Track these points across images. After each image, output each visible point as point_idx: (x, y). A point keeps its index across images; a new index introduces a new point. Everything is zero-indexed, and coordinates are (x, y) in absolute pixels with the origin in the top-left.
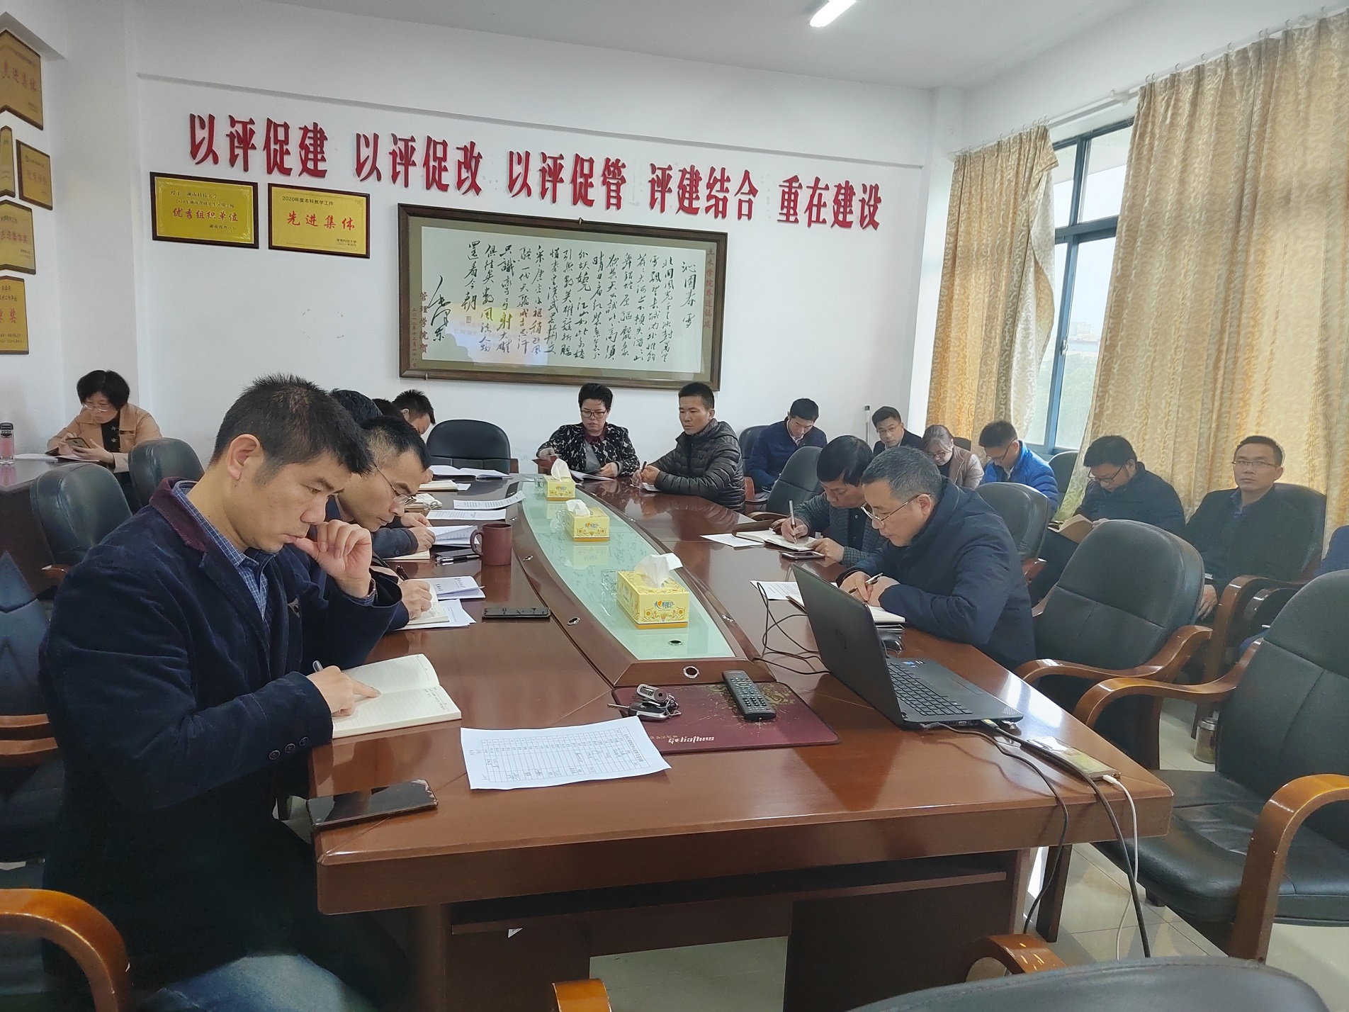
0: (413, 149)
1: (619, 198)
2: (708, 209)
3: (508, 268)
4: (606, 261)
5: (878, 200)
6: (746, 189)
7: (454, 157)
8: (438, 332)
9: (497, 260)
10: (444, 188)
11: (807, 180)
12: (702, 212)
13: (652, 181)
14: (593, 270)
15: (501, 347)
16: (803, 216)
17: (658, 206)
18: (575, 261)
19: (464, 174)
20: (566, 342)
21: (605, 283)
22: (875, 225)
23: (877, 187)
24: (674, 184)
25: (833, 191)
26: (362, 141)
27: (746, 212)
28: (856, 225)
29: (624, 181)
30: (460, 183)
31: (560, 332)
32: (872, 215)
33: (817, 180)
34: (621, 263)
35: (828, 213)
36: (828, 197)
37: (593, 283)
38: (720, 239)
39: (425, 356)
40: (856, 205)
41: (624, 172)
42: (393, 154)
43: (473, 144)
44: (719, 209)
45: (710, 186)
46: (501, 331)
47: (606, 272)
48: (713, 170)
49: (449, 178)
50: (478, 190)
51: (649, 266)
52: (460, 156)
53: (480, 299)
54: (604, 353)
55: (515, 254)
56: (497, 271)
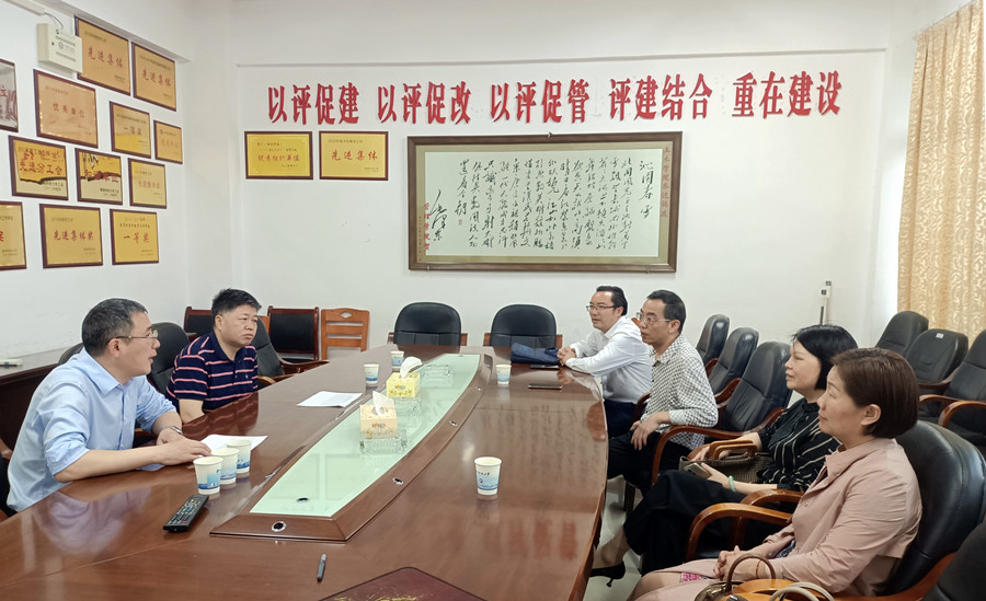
0: (419, 94)
1: (583, 112)
2: (664, 113)
3: (491, 179)
4: (571, 166)
5: (838, 86)
6: (701, 90)
7: (450, 94)
8: (437, 233)
9: (482, 173)
10: (442, 121)
11: (761, 75)
12: (658, 117)
13: (613, 95)
14: (561, 175)
15: (486, 243)
16: (758, 109)
17: (618, 115)
18: (546, 169)
19: (457, 108)
20: (539, 236)
21: (571, 185)
22: (836, 110)
23: (836, 74)
24: (632, 95)
25: (789, 83)
26: (383, 91)
27: (701, 111)
28: (815, 112)
29: (587, 97)
30: (453, 116)
31: (533, 228)
32: (832, 101)
33: (772, 75)
34: (584, 168)
35: (784, 104)
36: (784, 89)
37: (560, 186)
38: (675, 138)
39: (428, 253)
40: (814, 94)
41: (587, 90)
42: (405, 99)
43: (463, 84)
44: (675, 111)
45: (666, 92)
46: (486, 230)
47: (572, 175)
48: (668, 78)
49: (445, 112)
50: (467, 119)
51: (610, 167)
52: (454, 94)
53: (469, 205)
54: (571, 243)
55: (497, 167)
56: (482, 181)
